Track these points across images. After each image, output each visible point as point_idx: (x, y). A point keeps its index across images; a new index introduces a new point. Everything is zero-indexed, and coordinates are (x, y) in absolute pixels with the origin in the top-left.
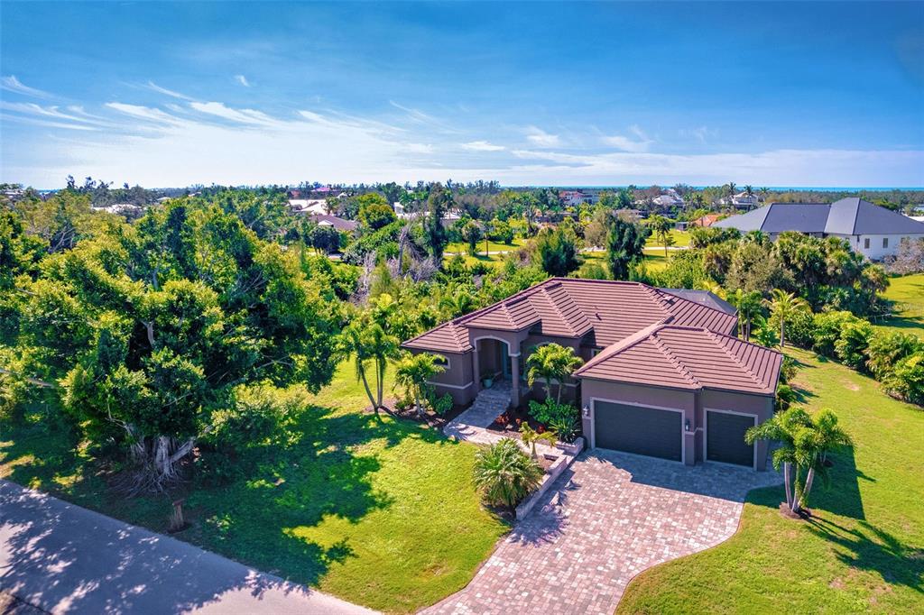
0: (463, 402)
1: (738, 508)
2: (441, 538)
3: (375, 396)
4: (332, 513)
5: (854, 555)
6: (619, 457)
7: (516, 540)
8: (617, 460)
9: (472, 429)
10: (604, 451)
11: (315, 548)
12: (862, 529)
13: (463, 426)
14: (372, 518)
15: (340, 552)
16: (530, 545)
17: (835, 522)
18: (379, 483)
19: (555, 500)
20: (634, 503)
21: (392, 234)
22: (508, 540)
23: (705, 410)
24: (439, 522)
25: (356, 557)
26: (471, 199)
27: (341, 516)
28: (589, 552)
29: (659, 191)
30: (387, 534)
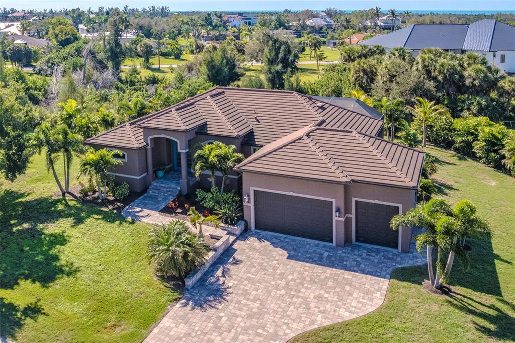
0: (138, 189)
1: (384, 284)
2: (120, 302)
3: (63, 184)
4: (26, 278)
5: (492, 327)
6: (276, 238)
7: (186, 305)
8: (274, 240)
9: (146, 212)
10: (263, 233)
11: (12, 307)
12: (499, 305)
13: (138, 209)
14: (61, 284)
15: (33, 311)
16: (198, 311)
17: (474, 298)
18: (66, 255)
19: (219, 273)
20: (290, 277)
21: (77, 51)
22: (178, 305)
23: (354, 200)
24: (118, 288)
25: (47, 315)
26: (145, 22)
27: (34, 281)
28: (249, 317)
29: (312, 15)
30: (73, 298)
